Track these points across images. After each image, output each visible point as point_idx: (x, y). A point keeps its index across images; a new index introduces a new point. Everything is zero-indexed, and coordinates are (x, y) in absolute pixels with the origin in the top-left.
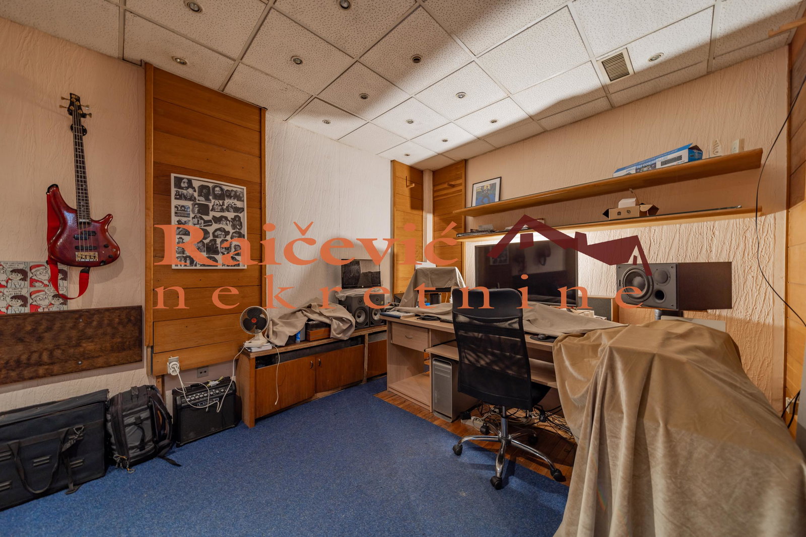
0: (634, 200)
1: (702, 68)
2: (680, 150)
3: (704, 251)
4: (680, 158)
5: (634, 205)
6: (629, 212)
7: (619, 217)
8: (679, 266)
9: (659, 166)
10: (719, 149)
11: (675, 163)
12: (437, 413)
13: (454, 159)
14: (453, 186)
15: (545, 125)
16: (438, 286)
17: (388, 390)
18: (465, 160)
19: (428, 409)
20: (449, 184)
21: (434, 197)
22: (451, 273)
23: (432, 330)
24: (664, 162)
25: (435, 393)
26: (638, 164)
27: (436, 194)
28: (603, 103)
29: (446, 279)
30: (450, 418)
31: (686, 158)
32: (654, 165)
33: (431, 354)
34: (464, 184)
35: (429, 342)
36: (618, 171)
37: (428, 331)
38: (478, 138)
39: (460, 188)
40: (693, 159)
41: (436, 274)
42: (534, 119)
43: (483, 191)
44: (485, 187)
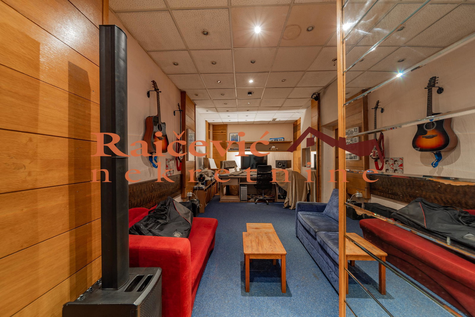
1: (284, 122)
7: (272, 150)
8: (287, 161)
11: (281, 141)
12: (242, 201)
13: (225, 124)
14: (222, 132)
15: (254, 123)
16: (231, 166)
17: (221, 200)
18: (227, 125)
19: (238, 201)
20: (221, 131)
21: (213, 135)
22: (234, 162)
23: (240, 178)
24: (279, 140)
25: (241, 195)
26: (274, 139)
27: (214, 134)
28: (268, 123)
29: (233, 164)
30: (246, 201)
31: (283, 140)
32: (278, 140)
33: (240, 184)
34: (226, 132)
35: (239, 182)
36: (270, 139)
37: (238, 178)
38: (238, 122)
39: (225, 133)
40: (284, 141)
41: (230, 163)
42: (254, 122)
43: (234, 136)
44: (234, 135)
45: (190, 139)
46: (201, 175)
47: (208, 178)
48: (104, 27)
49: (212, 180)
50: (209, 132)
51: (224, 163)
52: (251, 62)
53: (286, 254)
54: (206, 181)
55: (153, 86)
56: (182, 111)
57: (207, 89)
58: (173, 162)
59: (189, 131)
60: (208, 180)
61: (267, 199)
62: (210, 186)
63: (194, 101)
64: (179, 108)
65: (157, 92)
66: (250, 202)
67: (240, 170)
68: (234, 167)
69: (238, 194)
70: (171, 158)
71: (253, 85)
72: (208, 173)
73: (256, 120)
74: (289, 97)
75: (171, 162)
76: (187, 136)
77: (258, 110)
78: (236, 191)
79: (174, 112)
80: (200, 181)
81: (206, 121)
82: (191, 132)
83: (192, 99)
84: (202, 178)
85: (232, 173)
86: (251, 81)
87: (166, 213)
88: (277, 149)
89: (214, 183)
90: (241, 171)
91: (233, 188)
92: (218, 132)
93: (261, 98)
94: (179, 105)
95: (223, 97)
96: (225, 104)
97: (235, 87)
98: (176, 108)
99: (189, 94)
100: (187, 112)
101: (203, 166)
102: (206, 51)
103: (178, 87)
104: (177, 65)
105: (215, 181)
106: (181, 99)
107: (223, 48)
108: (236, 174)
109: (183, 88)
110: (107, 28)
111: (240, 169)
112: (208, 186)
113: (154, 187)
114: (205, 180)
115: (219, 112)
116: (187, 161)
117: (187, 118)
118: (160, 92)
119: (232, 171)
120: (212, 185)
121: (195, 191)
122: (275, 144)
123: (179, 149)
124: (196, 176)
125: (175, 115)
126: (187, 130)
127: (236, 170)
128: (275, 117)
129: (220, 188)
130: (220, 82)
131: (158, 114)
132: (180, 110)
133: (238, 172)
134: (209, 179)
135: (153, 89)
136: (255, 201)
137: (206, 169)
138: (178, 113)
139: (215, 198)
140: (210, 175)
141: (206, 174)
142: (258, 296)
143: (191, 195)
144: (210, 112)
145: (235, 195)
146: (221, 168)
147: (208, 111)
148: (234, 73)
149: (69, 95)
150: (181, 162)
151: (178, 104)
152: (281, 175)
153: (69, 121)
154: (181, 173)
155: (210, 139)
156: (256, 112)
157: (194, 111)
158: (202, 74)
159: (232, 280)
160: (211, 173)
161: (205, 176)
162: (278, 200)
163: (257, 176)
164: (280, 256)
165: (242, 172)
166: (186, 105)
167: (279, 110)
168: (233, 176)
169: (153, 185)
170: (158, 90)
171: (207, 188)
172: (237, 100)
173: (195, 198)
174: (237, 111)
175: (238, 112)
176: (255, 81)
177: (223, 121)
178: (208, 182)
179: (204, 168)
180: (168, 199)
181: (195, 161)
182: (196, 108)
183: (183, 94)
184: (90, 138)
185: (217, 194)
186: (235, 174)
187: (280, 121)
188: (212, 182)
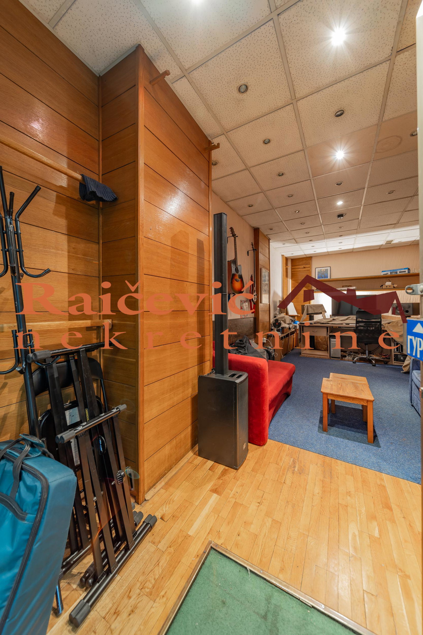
0: (391, 282)
1: (409, 244)
2: (405, 269)
3: (409, 300)
4: (405, 272)
5: (391, 284)
6: (390, 286)
7: (387, 288)
8: (413, 304)
9: (398, 273)
10: (416, 270)
11: (404, 273)
12: (331, 357)
13: (308, 256)
14: (304, 268)
15: (354, 251)
16: (316, 312)
17: (302, 354)
18: (311, 257)
19: (327, 357)
20: (302, 267)
21: (292, 272)
22: (321, 306)
23: (330, 327)
24: (400, 272)
25: (332, 350)
26: (390, 271)
27: (293, 270)
28: (378, 248)
29: (320, 309)
30: (339, 358)
31: (407, 272)
32: (397, 272)
33: (330, 335)
34: (310, 267)
35: (328, 332)
36: (383, 272)
37: (327, 328)
38: (328, 252)
39: (309, 269)
40: (409, 272)
41: (316, 307)
42: (353, 249)
43: (321, 272)
44: (322, 270)
45: (264, 279)
46: (277, 320)
47: (283, 325)
48: (216, 215)
49: (290, 328)
50: (287, 269)
51: (306, 307)
52: (337, 184)
53: (374, 401)
54: (283, 328)
55: (231, 232)
56: (255, 250)
57: (283, 222)
58: (247, 304)
59: (263, 270)
60: (285, 327)
61: (373, 359)
62: (287, 336)
63: (269, 236)
64: (253, 248)
65: (234, 237)
66: (345, 360)
67: (331, 317)
68: (321, 313)
69: (327, 349)
70: (245, 300)
71: (343, 206)
72: (285, 319)
73: (355, 247)
74: (407, 210)
75: (244, 304)
76: (260, 276)
77: (357, 233)
78: (324, 344)
79: (248, 252)
80: (275, 327)
81: (283, 256)
82: (264, 271)
83: (266, 234)
84: (277, 324)
85: (319, 320)
86: (340, 203)
87: (245, 346)
88: (395, 286)
89: (292, 333)
90: (332, 319)
91: (320, 340)
92: (299, 268)
93: (358, 219)
94: (252, 245)
95: (304, 227)
96: (306, 233)
97: (319, 212)
98: (250, 248)
99: (262, 230)
100: (260, 250)
101: (278, 311)
102: (282, 188)
103: (252, 225)
104: (252, 206)
105: (294, 330)
106: (254, 237)
107: (300, 181)
108: (325, 321)
109: (256, 225)
110: (218, 215)
111: (330, 315)
112: (285, 334)
113: (231, 326)
114: (281, 327)
115: (299, 243)
116: (260, 303)
117: (261, 257)
118: (237, 236)
119: (318, 318)
120: (291, 335)
121: (269, 338)
122: (390, 279)
123: (252, 290)
124: (271, 322)
125: (248, 255)
126: (260, 269)
127: (324, 317)
128: (389, 239)
129: (300, 339)
130: (299, 212)
131: (235, 258)
132: (253, 250)
133: (328, 319)
134: (287, 326)
135: (231, 235)
136: (353, 360)
137: (283, 315)
138: (251, 253)
139: (294, 351)
140: (288, 322)
141: (283, 321)
142: (337, 436)
143: (265, 341)
144: (287, 245)
145: (323, 349)
146: (302, 314)
147: (284, 244)
148: (316, 199)
149: (197, 258)
150: (254, 304)
151: (252, 243)
152: (399, 325)
153: (197, 274)
154: (255, 316)
155: (287, 277)
156: (354, 236)
157: (268, 247)
158: (277, 209)
159: (309, 420)
160: (289, 320)
161: (282, 322)
162: (394, 362)
163: (355, 325)
164: (365, 401)
165: (334, 320)
166: (260, 242)
167: (394, 228)
168: (319, 324)
169: (231, 324)
170: (235, 235)
171: (284, 336)
172: (322, 226)
173: (271, 346)
174: (325, 238)
175: (326, 240)
176: (345, 202)
177: (306, 254)
178: (285, 329)
179: (280, 313)
180: (244, 338)
181: (269, 304)
182: (270, 243)
183: (256, 231)
184: (204, 283)
185: (297, 348)
186: (322, 322)
187: (400, 243)
188: (291, 331)
